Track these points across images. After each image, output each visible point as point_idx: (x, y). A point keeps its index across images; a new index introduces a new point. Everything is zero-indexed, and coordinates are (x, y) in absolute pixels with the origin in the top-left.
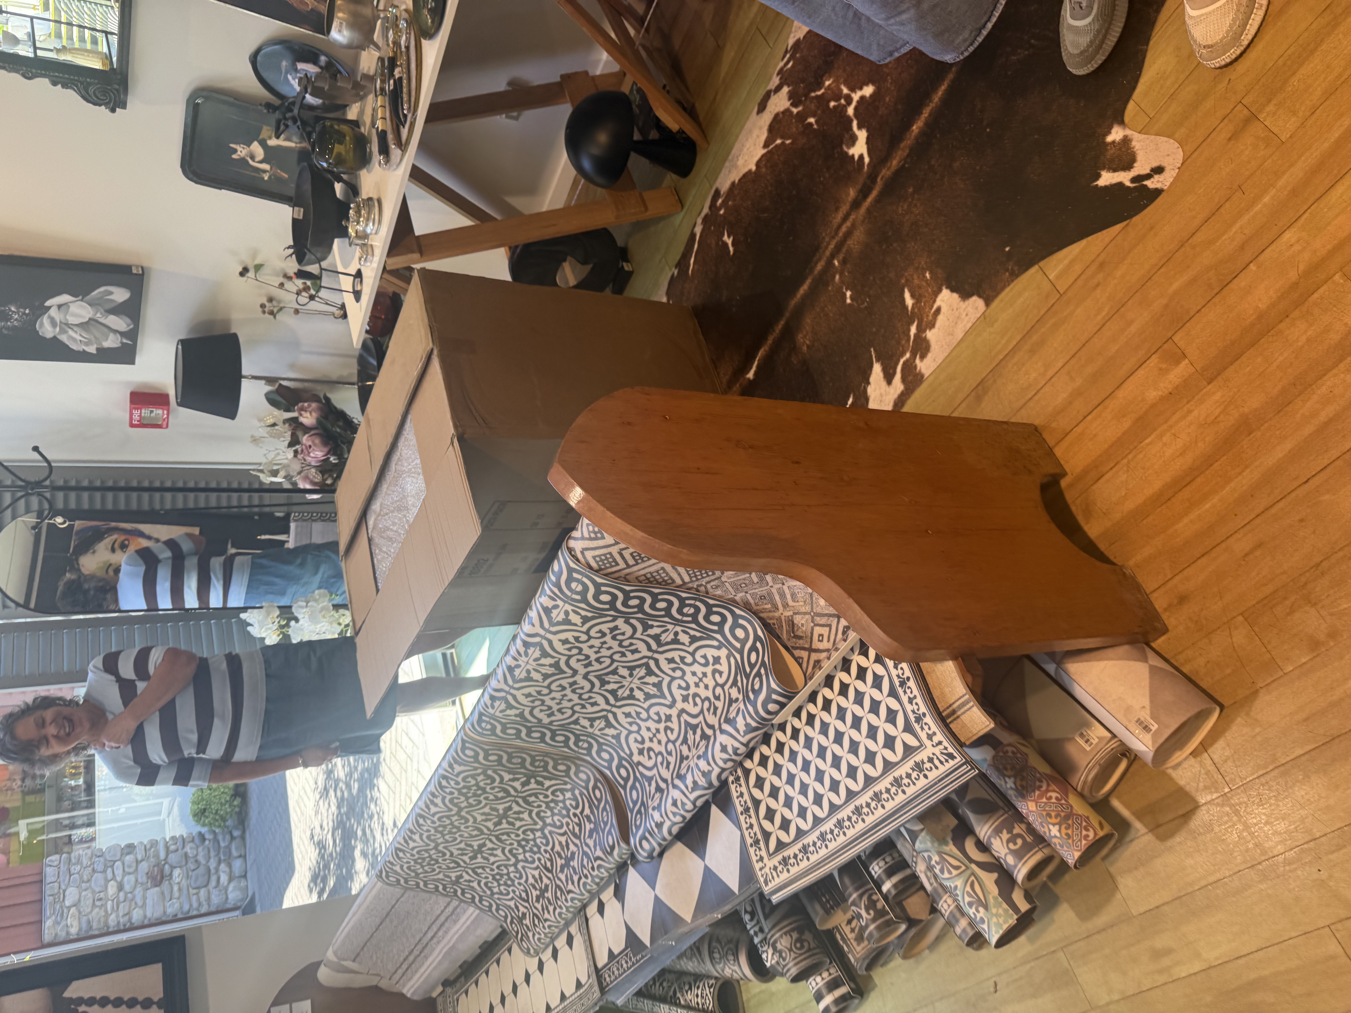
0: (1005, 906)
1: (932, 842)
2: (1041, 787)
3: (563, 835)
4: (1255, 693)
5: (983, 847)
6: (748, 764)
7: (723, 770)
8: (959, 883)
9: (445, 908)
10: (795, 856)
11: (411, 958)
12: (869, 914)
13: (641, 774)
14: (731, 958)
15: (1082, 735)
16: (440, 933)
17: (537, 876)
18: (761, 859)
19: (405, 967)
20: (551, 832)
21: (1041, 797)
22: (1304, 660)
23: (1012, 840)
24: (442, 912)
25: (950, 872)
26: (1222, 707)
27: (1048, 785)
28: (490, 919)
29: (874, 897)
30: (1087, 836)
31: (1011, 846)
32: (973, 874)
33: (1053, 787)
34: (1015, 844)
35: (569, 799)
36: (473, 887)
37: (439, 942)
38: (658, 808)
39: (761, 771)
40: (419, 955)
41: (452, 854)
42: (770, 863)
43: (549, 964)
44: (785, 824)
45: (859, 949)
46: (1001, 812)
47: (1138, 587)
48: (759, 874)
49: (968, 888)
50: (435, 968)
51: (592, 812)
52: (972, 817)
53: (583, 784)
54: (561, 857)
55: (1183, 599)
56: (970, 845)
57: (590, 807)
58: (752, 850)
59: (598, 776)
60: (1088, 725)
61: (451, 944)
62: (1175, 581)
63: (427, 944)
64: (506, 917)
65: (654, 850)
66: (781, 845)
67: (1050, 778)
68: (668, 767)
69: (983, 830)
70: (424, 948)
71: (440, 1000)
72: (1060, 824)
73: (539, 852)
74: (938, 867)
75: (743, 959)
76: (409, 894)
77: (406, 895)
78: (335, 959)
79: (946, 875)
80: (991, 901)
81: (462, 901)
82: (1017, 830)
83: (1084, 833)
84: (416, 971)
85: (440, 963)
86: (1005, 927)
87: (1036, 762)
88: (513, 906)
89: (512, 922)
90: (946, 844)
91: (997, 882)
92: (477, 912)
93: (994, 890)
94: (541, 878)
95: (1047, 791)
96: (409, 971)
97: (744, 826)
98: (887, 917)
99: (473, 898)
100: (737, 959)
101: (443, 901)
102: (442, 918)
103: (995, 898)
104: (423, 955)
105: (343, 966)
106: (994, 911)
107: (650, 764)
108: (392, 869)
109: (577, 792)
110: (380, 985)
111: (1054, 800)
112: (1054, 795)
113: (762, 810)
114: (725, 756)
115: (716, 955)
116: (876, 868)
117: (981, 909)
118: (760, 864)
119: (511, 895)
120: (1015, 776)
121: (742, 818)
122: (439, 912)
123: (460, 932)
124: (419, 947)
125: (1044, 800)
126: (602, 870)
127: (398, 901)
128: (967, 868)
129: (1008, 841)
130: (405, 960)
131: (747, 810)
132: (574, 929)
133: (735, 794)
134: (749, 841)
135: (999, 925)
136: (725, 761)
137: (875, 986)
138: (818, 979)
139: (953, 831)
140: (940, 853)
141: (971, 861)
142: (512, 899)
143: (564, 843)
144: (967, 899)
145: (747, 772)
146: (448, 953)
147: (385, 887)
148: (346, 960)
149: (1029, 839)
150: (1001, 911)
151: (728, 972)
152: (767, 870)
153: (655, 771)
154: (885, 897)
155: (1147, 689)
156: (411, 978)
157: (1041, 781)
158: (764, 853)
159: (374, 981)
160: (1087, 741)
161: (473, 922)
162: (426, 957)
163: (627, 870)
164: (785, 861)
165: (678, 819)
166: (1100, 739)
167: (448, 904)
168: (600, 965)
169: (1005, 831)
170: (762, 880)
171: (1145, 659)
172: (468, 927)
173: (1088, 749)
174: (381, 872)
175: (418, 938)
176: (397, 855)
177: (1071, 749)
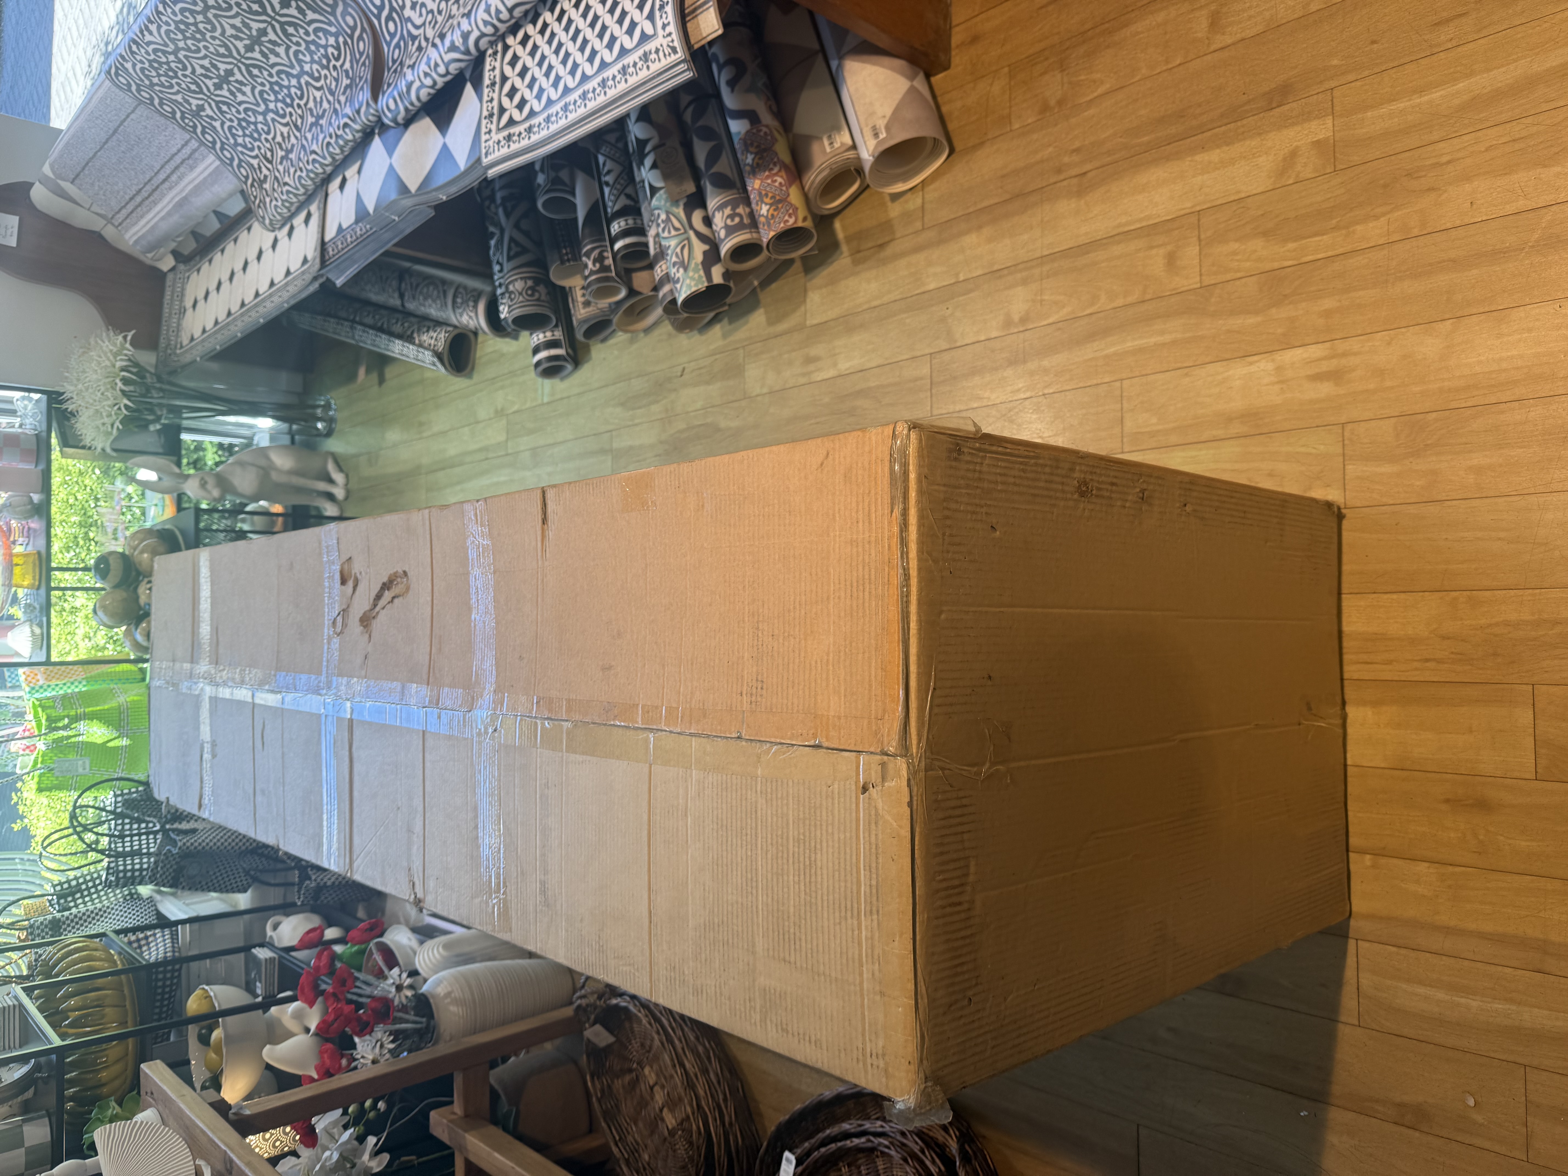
0: (702, 273)
1: (666, 202)
2: (772, 169)
3: (318, 89)
4: (982, 144)
5: (708, 221)
6: (510, 40)
7: (483, 35)
8: (673, 243)
9: (183, 146)
10: (520, 134)
11: (138, 199)
12: (594, 265)
13: (409, 32)
14: (471, 304)
15: (830, 137)
16: (174, 178)
17: (286, 135)
18: (490, 132)
19: (130, 207)
20: (307, 83)
21: (767, 177)
22: (1030, 121)
23: (731, 217)
24: (179, 151)
25: (669, 232)
26: (952, 151)
27: (780, 171)
28: (231, 176)
29: (605, 254)
30: (787, 221)
31: (729, 222)
32: (688, 239)
33: (783, 173)
34: (733, 220)
35: (332, 46)
36: (214, 128)
37: (170, 188)
38: (412, 67)
39: (519, 50)
40: (147, 198)
41: (194, 72)
42: (495, 137)
43: (283, 242)
44: (522, 103)
45: (582, 311)
46: (735, 191)
47: (947, 16)
48: (483, 145)
49: (678, 250)
50: (163, 219)
51: (352, 67)
52: (709, 188)
53: (349, 32)
54: (312, 115)
55: (975, 39)
56: (697, 217)
57: (351, 62)
58: (484, 122)
59: (365, 25)
60: (838, 129)
61: (184, 194)
62: (978, 19)
63: (157, 187)
64: (247, 178)
65: (399, 113)
66: (511, 122)
67: (784, 166)
68: (434, 27)
69: (712, 203)
70: (154, 190)
71: (170, 277)
72: (771, 205)
73: (292, 106)
74: (662, 225)
75: (481, 307)
76: (142, 111)
77: (138, 112)
78: (51, 175)
79: (666, 234)
80: (693, 265)
81: (202, 144)
82: (740, 210)
83: (786, 218)
84: (142, 217)
85: (169, 214)
86: (694, 289)
87: (782, 150)
88: (256, 166)
89: (252, 185)
90: (677, 206)
91: (705, 253)
92: (218, 163)
93: (699, 257)
94: (289, 136)
95: (776, 174)
96: (134, 215)
97: (485, 98)
98: (609, 274)
99: (214, 143)
100: (475, 307)
101: (181, 136)
102: (178, 159)
103: (696, 264)
104: (152, 198)
105: (59, 186)
106: (691, 274)
107: (418, 21)
108: (122, 65)
109: (341, 40)
110: (103, 233)
111: (777, 184)
112: (779, 180)
113: (507, 87)
114: (487, 17)
115: (459, 300)
116: (616, 227)
117: (681, 270)
118: (487, 136)
119: (256, 152)
120: (756, 154)
121: (486, 91)
122: (174, 150)
123: (196, 182)
124: (149, 188)
125: (769, 181)
126: (347, 130)
127: (128, 116)
128: (686, 232)
129: (728, 217)
130: (131, 199)
131: (493, 84)
132: (314, 208)
133: (487, 67)
134: (485, 113)
135: (689, 286)
136: (486, 23)
137: (590, 359)
138: (541, 336)
139: (688, 196)
140: (668, 213)
141: (691, 227)
142: (256, 157)
143: (318, 99)
144: (674, 259)
145: (506, 48)
146: (180, 204)
147: (114, 88)
148: (64, 180)
149: (746, 221)
150: (696, 276)
151: (465, 319)
152: (491, 143)
153: (421, 31)
154: (614, 255)
155: (896, 102)
156: (136, 223)
157: (775, 164)
158: (493, 127)
159: (97, 225)
160: (831, 143)
161: (210, 175)
162: (155, 203)
163: (372, 140)
164: (509, 138)
165: (428, 82)
166: (842, 144)
167: (187, 143)
168: (327, 238)
169: (729, 208)
170: (484, 151)
171: (912, 78)
172: (205, 179)
173: (828, 150)
174: (110, 68)
175: (148, 177)
176: (130, 47)
177: (815, 148)
